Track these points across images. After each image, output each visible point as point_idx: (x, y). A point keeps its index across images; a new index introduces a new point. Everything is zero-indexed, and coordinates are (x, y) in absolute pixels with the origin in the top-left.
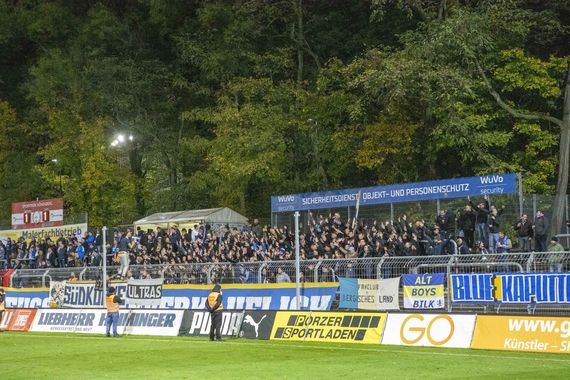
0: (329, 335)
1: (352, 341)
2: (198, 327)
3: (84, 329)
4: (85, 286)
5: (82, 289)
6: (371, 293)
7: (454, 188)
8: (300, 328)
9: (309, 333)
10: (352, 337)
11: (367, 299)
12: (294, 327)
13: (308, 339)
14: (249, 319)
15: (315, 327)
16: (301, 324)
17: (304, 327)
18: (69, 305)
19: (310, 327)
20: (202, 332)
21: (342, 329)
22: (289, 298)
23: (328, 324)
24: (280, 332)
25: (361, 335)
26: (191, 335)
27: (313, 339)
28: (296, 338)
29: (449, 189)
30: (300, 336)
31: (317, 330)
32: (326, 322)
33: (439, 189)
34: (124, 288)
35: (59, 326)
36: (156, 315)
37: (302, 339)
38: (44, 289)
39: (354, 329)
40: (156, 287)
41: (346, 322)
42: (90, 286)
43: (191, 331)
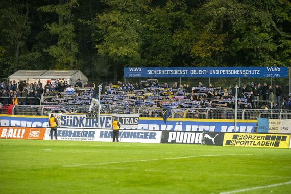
0: (259, 143)
1: (273, 147)
2: (174, 139)
3: (89, 139)
4: (78, 117)
5: (75, 118)
6: (276, 125)
7: (251, 72)
8: (241, 141)
9: (247, 143)
10: (272, 145)
11: (274, 128)
12: (237, 140)
13: (246, 145)
14: (207, 136)
15: (250, 140)
16: (240, 139)
17: (243, 140)
18: (66, 126)
19: (247, 140)
20: (177, 141)
21: (266, 141)
22: (226, 127)
23: (257, 139)
24: (228, 142)
25: (277, 144)
26: (169, 143)
27: (249, 145)
28: (239, 145)
29: (247, 72)
30: (241, 144)
31: (251, 142)
32: (256, 138)
33: (241, 72)
34: (110, 119)
35: (68, 137)
36: (143, 133)
37: (243, 146)
38: (43, 117)
39: (273, 141)
40: (134, 118)
41: (268, 138)
42: (82, 117)
43: (170, 141)
